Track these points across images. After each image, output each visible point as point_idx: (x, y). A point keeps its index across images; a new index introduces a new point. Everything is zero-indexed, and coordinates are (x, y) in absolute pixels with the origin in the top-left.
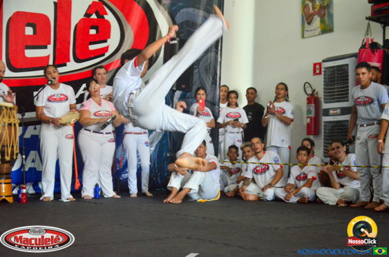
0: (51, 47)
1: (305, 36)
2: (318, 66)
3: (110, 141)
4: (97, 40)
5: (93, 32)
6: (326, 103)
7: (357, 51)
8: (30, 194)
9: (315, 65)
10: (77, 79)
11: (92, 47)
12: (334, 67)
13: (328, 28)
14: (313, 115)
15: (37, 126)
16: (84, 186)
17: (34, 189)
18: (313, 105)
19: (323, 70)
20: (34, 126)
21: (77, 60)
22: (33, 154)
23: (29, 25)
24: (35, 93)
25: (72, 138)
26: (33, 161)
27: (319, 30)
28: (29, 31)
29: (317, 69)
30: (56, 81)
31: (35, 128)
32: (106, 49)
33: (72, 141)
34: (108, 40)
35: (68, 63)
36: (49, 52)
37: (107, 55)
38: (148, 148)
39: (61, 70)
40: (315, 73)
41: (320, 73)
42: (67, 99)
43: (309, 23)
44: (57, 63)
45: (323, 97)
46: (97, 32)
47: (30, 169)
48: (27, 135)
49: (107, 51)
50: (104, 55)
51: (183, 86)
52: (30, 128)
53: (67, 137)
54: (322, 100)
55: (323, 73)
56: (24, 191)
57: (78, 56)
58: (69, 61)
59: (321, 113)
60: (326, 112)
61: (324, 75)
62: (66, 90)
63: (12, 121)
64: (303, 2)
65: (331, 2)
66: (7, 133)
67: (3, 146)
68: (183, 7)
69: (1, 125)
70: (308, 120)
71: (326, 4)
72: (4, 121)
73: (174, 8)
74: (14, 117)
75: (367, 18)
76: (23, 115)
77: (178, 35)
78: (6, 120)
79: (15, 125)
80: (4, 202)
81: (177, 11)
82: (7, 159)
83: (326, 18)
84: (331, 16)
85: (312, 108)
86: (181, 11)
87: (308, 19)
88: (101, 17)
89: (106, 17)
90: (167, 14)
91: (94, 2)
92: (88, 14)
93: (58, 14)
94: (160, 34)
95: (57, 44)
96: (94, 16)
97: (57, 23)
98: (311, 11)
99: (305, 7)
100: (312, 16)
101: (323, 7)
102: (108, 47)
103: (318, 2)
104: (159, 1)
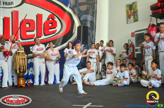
0: (35, 31)
1: (128, 23)
2: (133, 34)
4: (52, 27)
5: (50, 25)
6: (136, 47)
7: (147, 28)
8: (31, 83)
9: (132, 33)
11: (50, 30)
12: (139, 34)
13: (136, 20)
14: (132, 51)
15: (32, 59)
16: (49, 79)
17: (33, 81)
18: (132, 48)
19: (135, 35)
21: (45, 35)
22: (31, 69)
23: (27, 24)
24: (31, 48)
26: (31, 71)
27: (133, 21)
28: (28, 26)
31: (31, 60)
32: (56, 31)
33: (44, 64)
34: (56, 27)
36: (35, 32)
37: (56, 33)
40: (132, 36)
41: (134, 36)
42: (43, 49)
43: (129, 18)
44: (38, 37)
45: (135, 45)
46: (52, 25)
47: (31, 74)
48: (29, 62)
50: (55, 33)
51: (85, 43)
52: (29, 60)
53: (43, 63)
55: (135, 36)
56: (29, 82)
58: (42, 35)
59: (135, 50)
60: (137, 50)
61: (136, 37)
63: (23, 57)
64: (127, 11)
65: (137, 10)
66: (21, 62)
67: (20, 67)
68: (83, 15)
69: (18, 59)
70: (130, 53)
71: (135, 11)
72: (20, 57)
73: (80, 15)
74: (24, 56)
75: (150, 16)
76: (28, 55)
77: (81, 25)
78: (21, 57)
79: (24, 59)
80: (21, 86)
81: (81, 16)
82: (22, 71)
83: (135, 16)
84: (137, 16)
85: (131, 49)
86: (82, 16)
87: (129, 17)
88: (53, 19)
89: (55, 19)
90: (77, 17)
91: (50, 14)
92: (48, 19)
93: (38, 19)
94: (75, 24)
95: (38, 30)
96: (51, 19)
97: (38, 22)
98: (130, 14)
99: (128, 12)
100: (130, 16)
101: (134, 12)
102: (56, 30)
103: (132, 11)
104: (75, 13)
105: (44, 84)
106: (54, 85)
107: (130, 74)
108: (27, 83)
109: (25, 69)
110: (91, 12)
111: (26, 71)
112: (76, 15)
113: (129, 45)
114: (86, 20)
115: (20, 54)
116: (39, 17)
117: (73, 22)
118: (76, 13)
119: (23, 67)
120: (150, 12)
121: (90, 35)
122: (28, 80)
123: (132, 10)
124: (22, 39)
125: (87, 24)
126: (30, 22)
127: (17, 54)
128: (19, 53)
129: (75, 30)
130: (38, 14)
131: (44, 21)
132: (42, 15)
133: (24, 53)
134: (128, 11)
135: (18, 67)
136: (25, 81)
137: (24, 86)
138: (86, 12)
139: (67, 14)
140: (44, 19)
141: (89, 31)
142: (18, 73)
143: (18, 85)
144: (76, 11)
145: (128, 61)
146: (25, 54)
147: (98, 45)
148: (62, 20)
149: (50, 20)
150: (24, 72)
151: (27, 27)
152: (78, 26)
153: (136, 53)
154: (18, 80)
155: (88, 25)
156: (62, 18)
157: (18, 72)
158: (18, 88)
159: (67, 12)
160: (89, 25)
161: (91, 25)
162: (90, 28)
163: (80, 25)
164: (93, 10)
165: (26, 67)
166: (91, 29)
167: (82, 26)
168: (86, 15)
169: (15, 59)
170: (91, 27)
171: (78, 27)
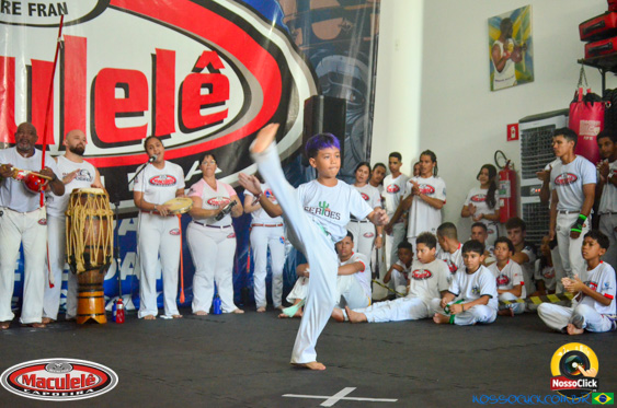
0: (148, 114)
1: (495, 88)
2: (513, 129)
3: (229, 237)
4: (211, 102)
5: (205, 92)
6: (525, 178)
7: (568, 107)
8: (129, 311)
9: (509, 127)
10: (186, 154)
11: (204, 112)
12: (535, 129)
13: (526, 77)
14: (508, 195)
15: (133, 219)
16: (196, 296)
17: (134, 303)
18: (508, 182)
19: (520, 133)
20: (129, 220)
21: (185, 130)
22: (130, 256)
23: (119, 86)
24: (131, 176)
25: (178, 233)
26: (131, 266)
27: (514, 79)
28: (120, 93)
29: (512, 132)
30: (160, 158)
31: (132, 222)
32: (225, 114)
34: (227, 101)
35: (172, 135)
37: (226, 121)
38: (283, 246)
39: (167, 143)
40: (509, 138)
41: (517, 138)
42: (175, 182)
43: (500, 71)
44: (157, 134)
45: (521, 171)
46: (211, 92)
47: (128, 277)
48: (122, 232)
49: (226, 116)
50: (222, 122)
52: (126, 222)
53: (171, 232)
54: (520, 174)
55: (520, 138)
56: (120, 306)
57: (185, 124)
58: (174, 131)
59: (519, 192)
60: (526, 191)
61: (523, 140)
62: (173, 170)
63: (100, 212)
64: (491, 42)
65: (528, 42)
66: (92, 229)
67: (87, 247)
68: (326, 55)
69: (83, 219)
70: (502, 203)
71: (522, 43)
72: (88, 212)
73: (314, 56)
74: (104, 208)
75: (579, 62)
76: (117, 205)
77: (320, 92)
78: (91, 212)
79: (105, 218)
80: (92, 321)
81: (318, 60)
82: (94, 263)
83: (523, 62)
84: (530, 60)
85: (506, 185)
86: (324, 60)
87: (498, 64)
88: (215, 70)
89: (222, 71)
90: (304, 64)
91: (205, 53)
92: (197, 69)
93: (157, 70)
94: (296, 91)
95: (158, 109)
96: (206, 71)
97: (157, 82)
98: (502, 53)
99: (494, 48)
100: (504, 60)
101: (518, 49)
102: (227, 111)
103: (511, 42)
104: (294, 47)
105: (177, 313)
106: (213, 318)
107: (501, 278)
108: (114, 308)
109: (108, 258)
110: (355, 42)
111: (109, 264)
112: (299, 57)
113: (498, 170)
114: (336, 77)
115: (89, 198)
116: (163, 60)
117: (288, 82)
118: (301, 48)
119: (101, 247)
120: (579, 48)
121: (350, 131)
122: (118, 299)
123: (510, 40)
124: (99, 143)
125: (339, 89)
126: (129, 79)
127: (79, 200)
128: (84, 195)
129: (296, 113)
130: (157, 50)
131: (180, 78)
132: (173, 53)
133: (104, 196)
134: (497, 42)
135: (80, 250)
136: (108, 302)
137: (101, 320)
138: (339, 46)
139: (269, 51)
140: (183, 71)
141: (349, 117)
142: (81, 273)
143: (81, 315)
144: (299, 41)
145: (492, 232)
146: (107, 199)
147: (379, 168)
148: (249, 72)
149: (203, 72)
150: (103, 268)
151: (120, 100)
152: (308, 96)
153: (524, 200)
154: (80, 298)
155: (345, 94)
156: (248, 66)
157: (80, 267)
158: (81, 326)
159: (267, 42)
160: (347, 95)
161: (354, 93)
162: (351, 107)
163: (316, 93)
164: (365, 39)
165: (109, 248)
166: (357, 108)
167: (322, 97)
168: (336, 58)
169: (70, 217)
170: (354, 101)
171: (306, 101)
